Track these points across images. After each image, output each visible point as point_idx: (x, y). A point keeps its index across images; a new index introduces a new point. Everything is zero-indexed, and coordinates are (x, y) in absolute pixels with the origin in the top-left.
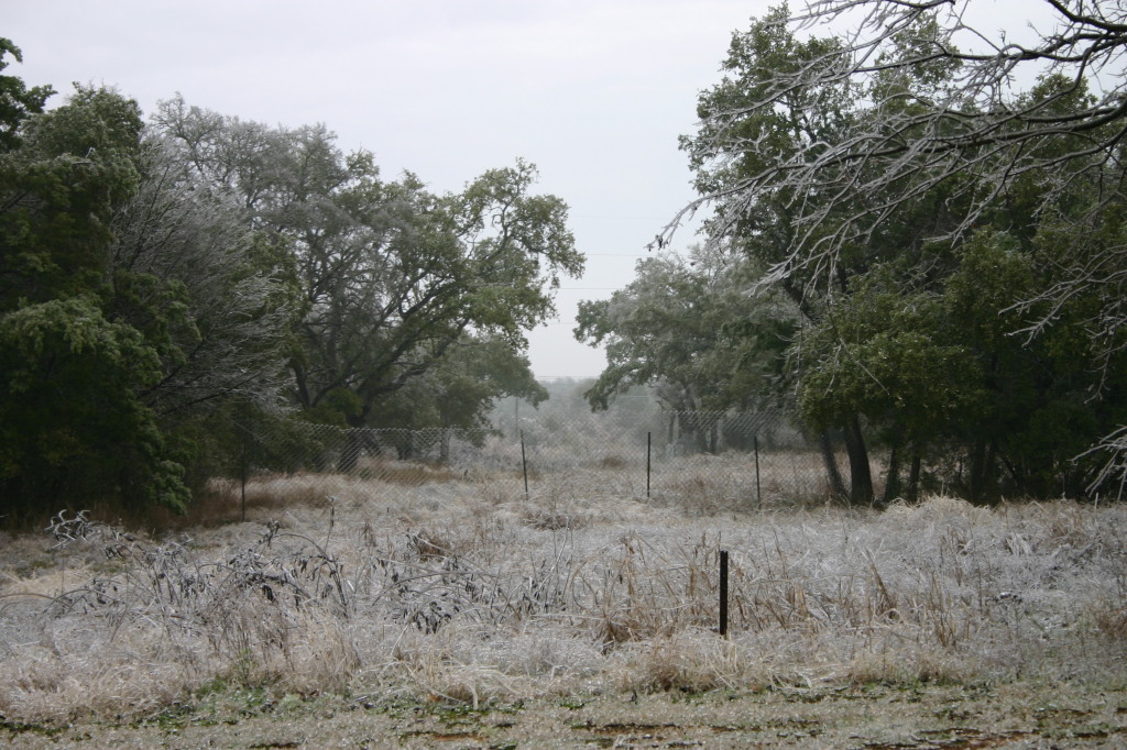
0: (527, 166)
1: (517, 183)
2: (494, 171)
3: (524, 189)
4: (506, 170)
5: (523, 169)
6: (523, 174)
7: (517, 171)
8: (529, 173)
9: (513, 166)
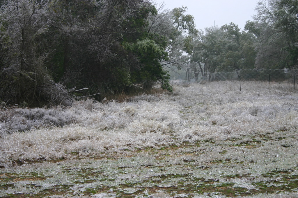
0: (184, 7)
1: (182, 11)
2: (176, 8)
3: (184, 13)
4: (179, 8)
5: (183, 8)
6: (184, 9)
7: (182, 8)
8: (185, 9)
9: (181, 7)
